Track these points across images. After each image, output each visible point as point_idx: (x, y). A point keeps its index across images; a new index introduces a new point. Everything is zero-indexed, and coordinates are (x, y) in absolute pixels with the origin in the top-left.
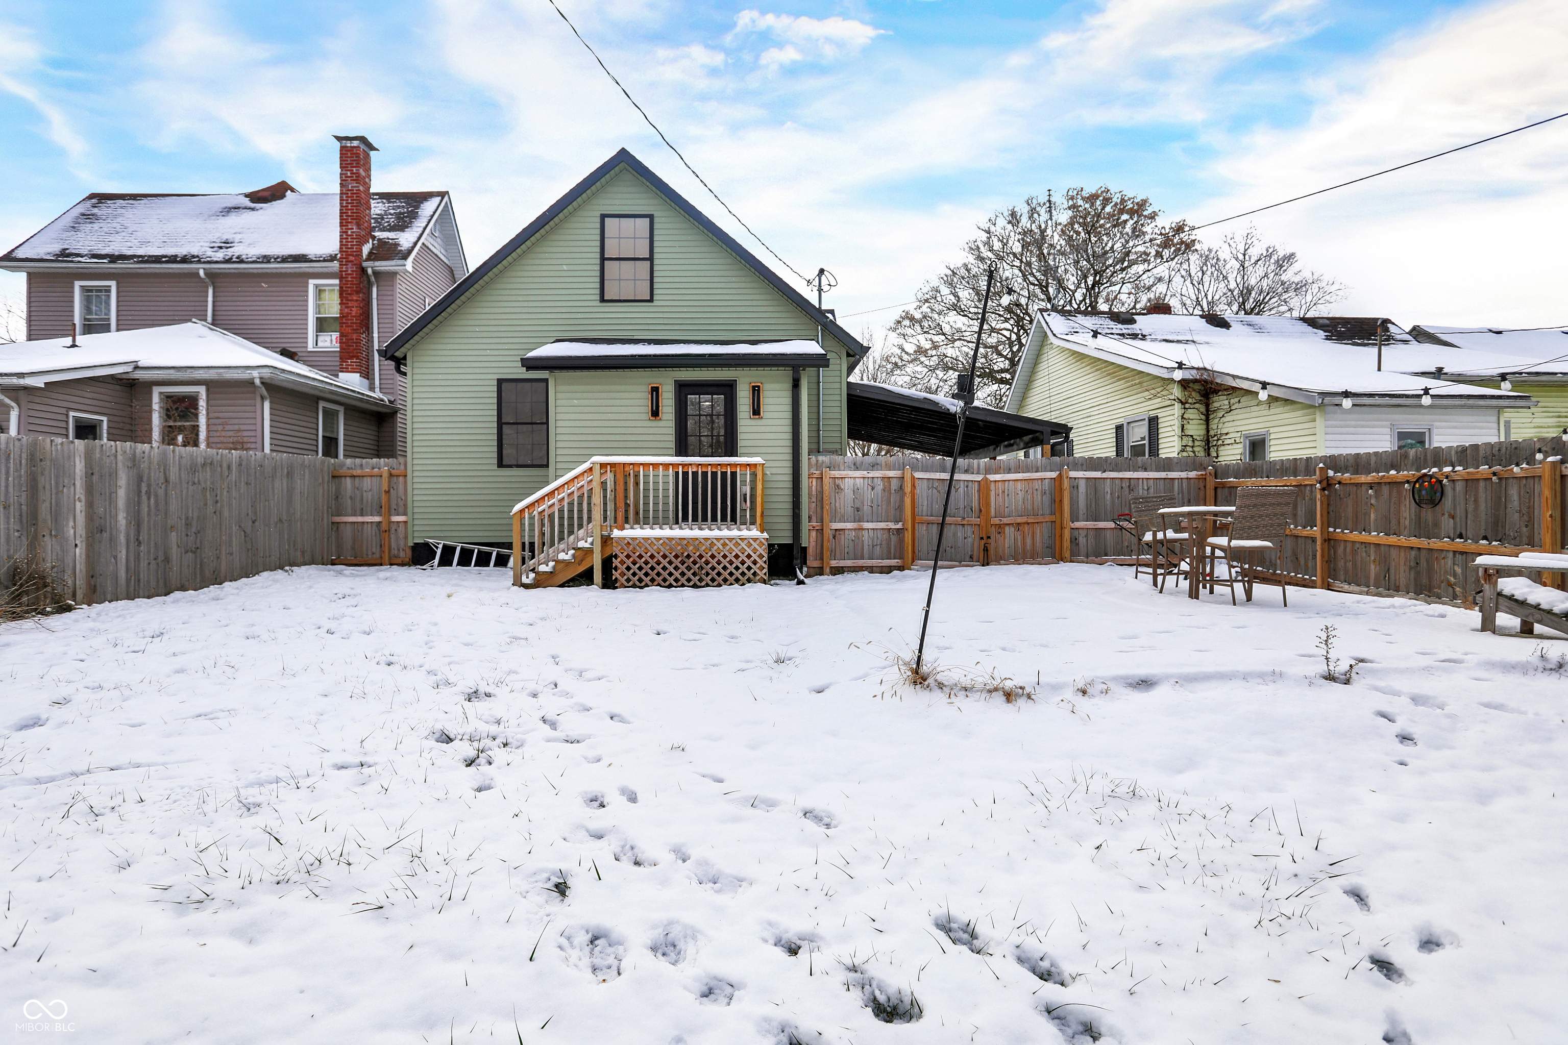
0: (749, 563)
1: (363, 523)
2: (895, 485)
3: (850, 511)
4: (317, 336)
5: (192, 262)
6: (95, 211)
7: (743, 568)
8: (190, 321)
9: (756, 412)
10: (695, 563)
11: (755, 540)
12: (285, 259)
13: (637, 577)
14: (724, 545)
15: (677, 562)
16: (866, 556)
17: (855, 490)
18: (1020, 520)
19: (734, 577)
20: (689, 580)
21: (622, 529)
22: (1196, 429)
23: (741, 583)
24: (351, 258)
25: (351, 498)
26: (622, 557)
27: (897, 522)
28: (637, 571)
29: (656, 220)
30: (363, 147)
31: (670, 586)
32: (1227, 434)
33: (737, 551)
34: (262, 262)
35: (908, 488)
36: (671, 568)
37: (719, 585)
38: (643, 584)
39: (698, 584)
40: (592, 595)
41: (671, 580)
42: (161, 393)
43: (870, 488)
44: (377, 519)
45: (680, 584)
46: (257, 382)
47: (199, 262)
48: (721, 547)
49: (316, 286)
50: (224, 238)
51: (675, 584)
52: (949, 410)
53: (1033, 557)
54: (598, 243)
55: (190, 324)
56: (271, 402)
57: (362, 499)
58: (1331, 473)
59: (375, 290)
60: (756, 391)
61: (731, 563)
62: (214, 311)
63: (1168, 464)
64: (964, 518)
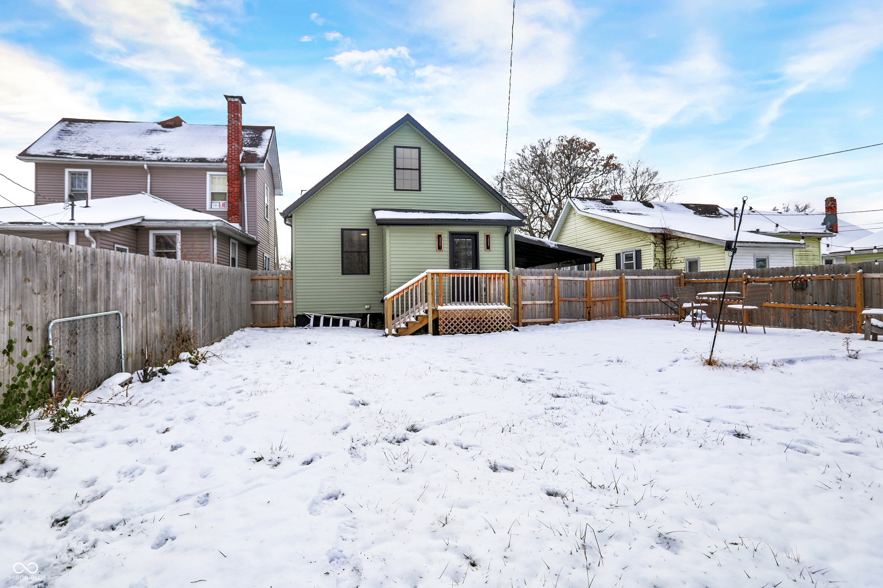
0: (503, 321)
1: (268, 304)
2: (549, 283)
3: (530, 295)
4: (211, 202)
5: (139, 160)
6: (69, 128)
7: (500, 324)
8: (140, 193)
9: (488, 248)
10: (478, 321)
11: (506, 310)
12: (194, 160)
13: (450, 329)
14: (492, 312)
15: (470, 321)
16: (537, 317)
17: (532, 285)
18: (603, 299)
19: (496, 328)
20: (475, 330)
21: (442, 306)
22: (660, 256)
23: (499, 331)
24: (234, 161)
25: (261, 291)
26: (443, 319)
27: (550, 300)
28: (451, 326)
29: (422, 150)
30: (240, 102)
31: (466, 333)
32: (676, 258)
33: (497, 315)
34: (181, 162)
35: (556, 285)
36: (467, 324)
37: (490, 332)
38: (453, 333)
39: (480, 332)
40: (428, 339)
41: (467, 330)
42: (154, 234)
43: (538, 284)
44: (276, 302)
45: (471, 332)
46: (214, 228)
47: (143, 160)
48: (490, 314)
49: (211, 175)
50: (154, 147)
51: (469, 332)
52: (549, 246)
53: (609, 316)
54: (393, 161)
55: (140, 195)
56: (217, 240)
57: (267, 292)
59: (245, 178)
60: (488, 237)
61: (495, 321)
62: (151, 187)
63: (649, 272)
64: (580, 298)
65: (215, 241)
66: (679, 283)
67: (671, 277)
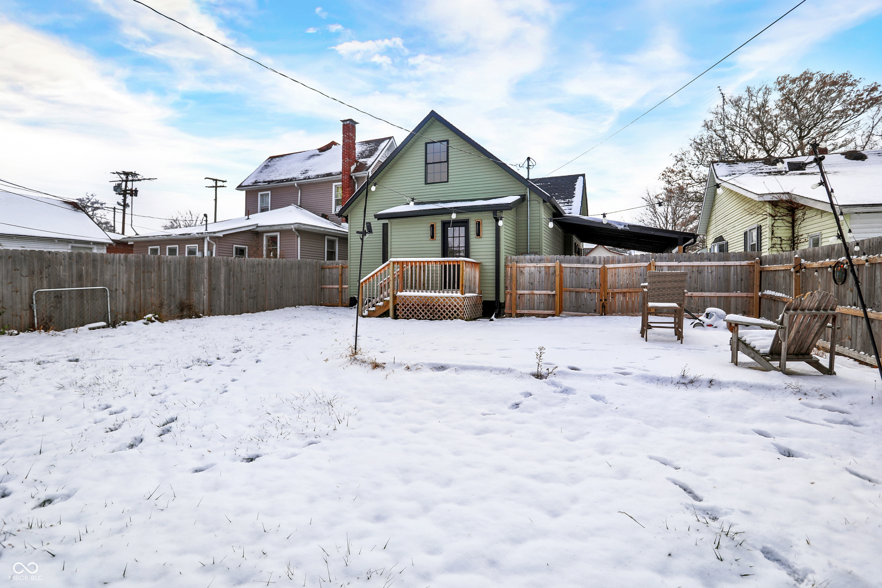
0: (455, 309)
1: (333, 288)
2: (552, 270)
3: (527, 284)
4: (336, 207)
5: (293, 181)
6: (269, 164)
7: (452, 312)
8: (291, 205)
9: (478, 234)
10: (431, 308)
11: (458, 298)
12: (324, 176)
13: (406, 314)
14: (444, 300)
15: (423, 308)
16: (536, 308)
17: (531, 274)
18: (624, 290)
19: (448, 316)
20: (428, 316)
21: (402, 291)
22: (783, 232)
23: (451, 319)
24: (346, 172)
25: (329, 277)
26: (400, 305)
27: (552, 290)
28: (407, 312)
29: (450, 142)
30: (351, 123)
31: (420, 319)
32: (802, 235)
33: (449, 303)
34: (316, 178)
35: (558, 272)
36: (421, 311)
37: (441, 320)
38: (409, 317)
39: (433, 318)
40: (388, 322)
41: (421, 316)
42: (266, 236)
43: (538, 272)
44: (337, 286)
45: (424, 318)
46: (294, 229)
47: (295, 180)
49: (336, 186)
50: (306, 169)
51: (422, 318)
53: (632, 312)
54: (424, 157)
55: (291, 206)
56: (301, 238)
57: (332, 278)
58: (803, 261)
59: (356, 185)
60: (478, 224)
61: (447, 309)
62: (301, 200)
64: (590, 289)
65: (299, 239)
66: (752, 271)
67: (738, 263)
